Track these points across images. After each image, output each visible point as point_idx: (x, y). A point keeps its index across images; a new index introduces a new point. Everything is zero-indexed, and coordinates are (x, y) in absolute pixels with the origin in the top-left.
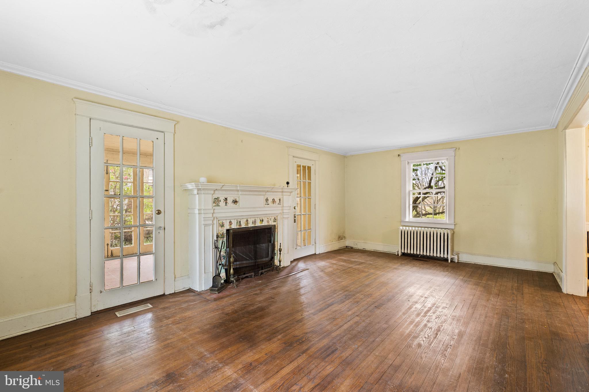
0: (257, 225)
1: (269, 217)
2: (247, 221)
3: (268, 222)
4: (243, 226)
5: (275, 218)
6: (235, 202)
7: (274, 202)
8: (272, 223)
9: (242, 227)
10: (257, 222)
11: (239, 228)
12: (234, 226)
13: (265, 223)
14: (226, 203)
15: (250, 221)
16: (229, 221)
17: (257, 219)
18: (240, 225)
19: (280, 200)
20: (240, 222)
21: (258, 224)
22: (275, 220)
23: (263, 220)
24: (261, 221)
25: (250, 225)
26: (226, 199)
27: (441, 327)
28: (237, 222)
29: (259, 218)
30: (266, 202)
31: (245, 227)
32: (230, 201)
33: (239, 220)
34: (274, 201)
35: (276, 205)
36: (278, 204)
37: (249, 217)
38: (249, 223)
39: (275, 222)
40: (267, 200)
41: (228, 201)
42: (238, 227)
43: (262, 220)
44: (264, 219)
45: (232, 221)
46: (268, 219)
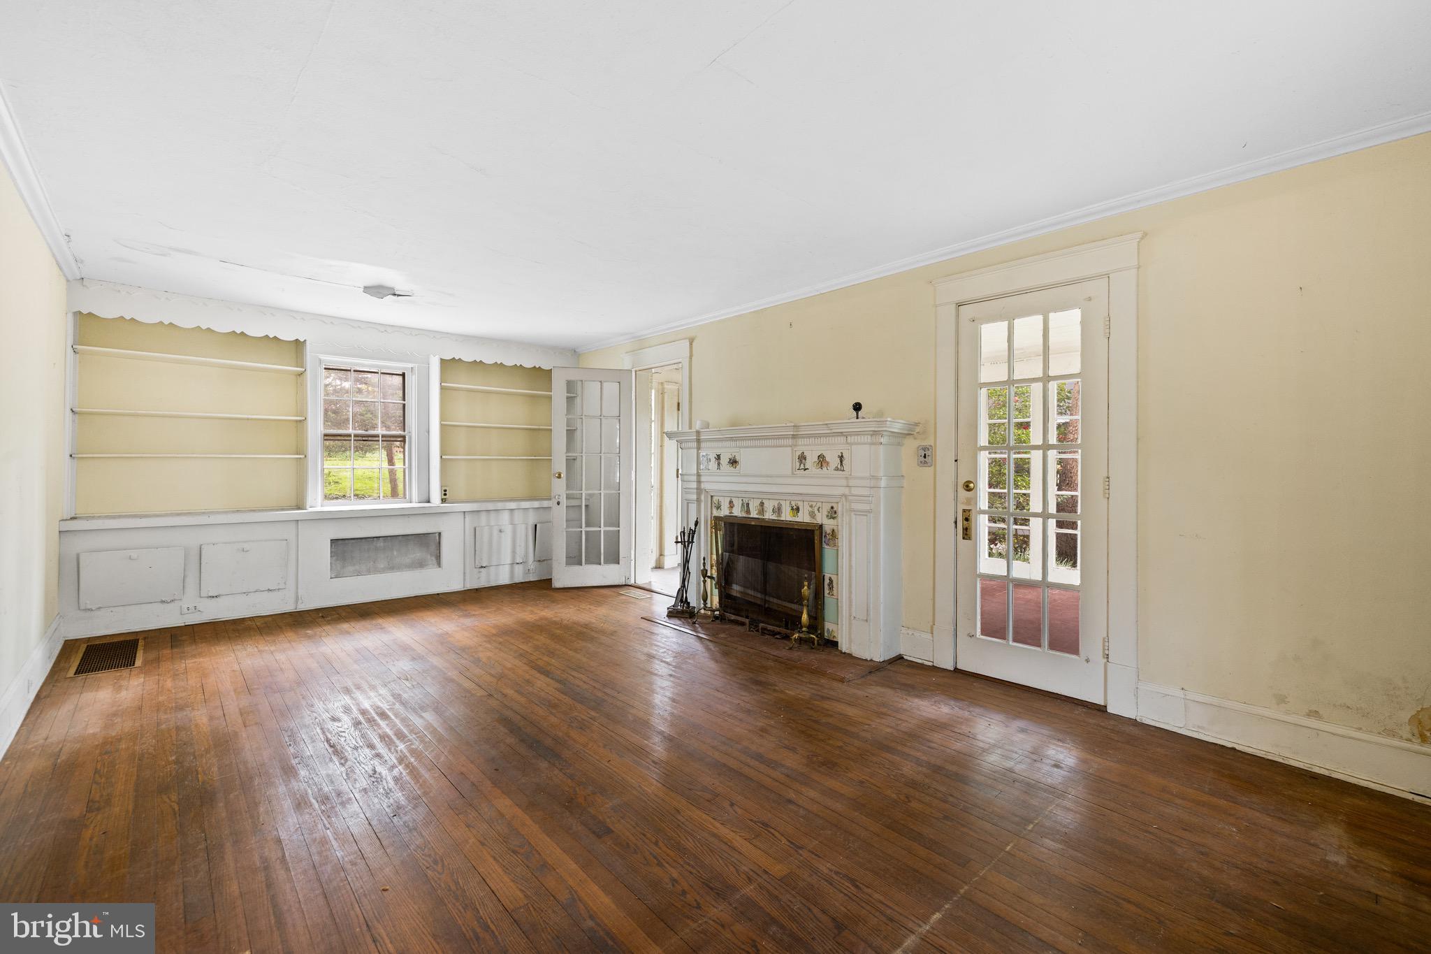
0: (783, 518)
1: (814, 504)
2: (762, 504)
3: (812, 515)
4: (754, 514)
5: (832, 508)
6: (733, 462)
7: (824, 465)
8: (821, 518)
9: (751, 516)
10: (784, 511)
11: (746, 518)
12: (738, 512)
13: (804, 517)
14: (719, 464)
15: (769, 506)
16: (728, 500)
17: (783, 503)
18: (748, 512)
19: (841, 458)
20: (748, 504)
21: (787, 516)
22: (833, 514)
23: (798, 509)
24: (792, 509)
25: (769, 515)
26: (718, 457)
27: (343, 761)
28: (742, 504)
29: (788, 502)
30: (801, 463)
31: (757, 516)
32: (724, 460)
33: (746, 501)
34: (822, 461)
35: (829, 471)
36: (837, 469)
37: (765, 496)
38: (765, 509)
39: (834, 518)
40: (802, 458)
41: (721, 462)
42: (744, 515)
43: (795, 507)
44: (800, 504)
45: (734, 500)
46: (811, 506)
